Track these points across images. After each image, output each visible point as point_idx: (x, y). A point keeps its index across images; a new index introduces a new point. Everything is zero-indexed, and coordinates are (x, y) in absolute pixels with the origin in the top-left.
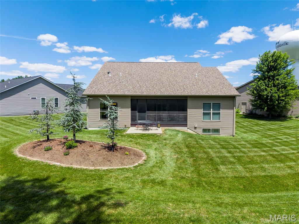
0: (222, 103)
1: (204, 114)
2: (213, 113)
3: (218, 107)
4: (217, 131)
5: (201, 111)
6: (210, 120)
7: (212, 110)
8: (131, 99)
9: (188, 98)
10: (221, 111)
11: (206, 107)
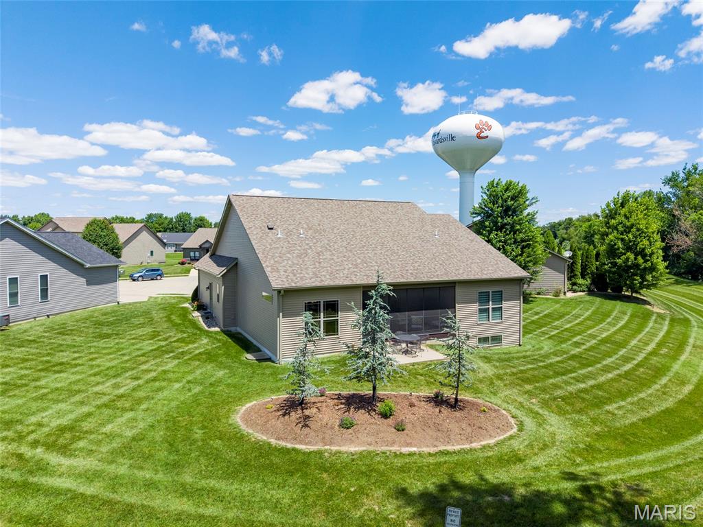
0: (506, 290)
1: (481, 311)
2: (492, 308)
3: (499, 298)
4: (497, 339)
5: (476, 307)
6: (489, 320)
7: (491, 303)
8: (363, 292)
9: (457, 284)
10: (504, 304)
11: (483, 298)
